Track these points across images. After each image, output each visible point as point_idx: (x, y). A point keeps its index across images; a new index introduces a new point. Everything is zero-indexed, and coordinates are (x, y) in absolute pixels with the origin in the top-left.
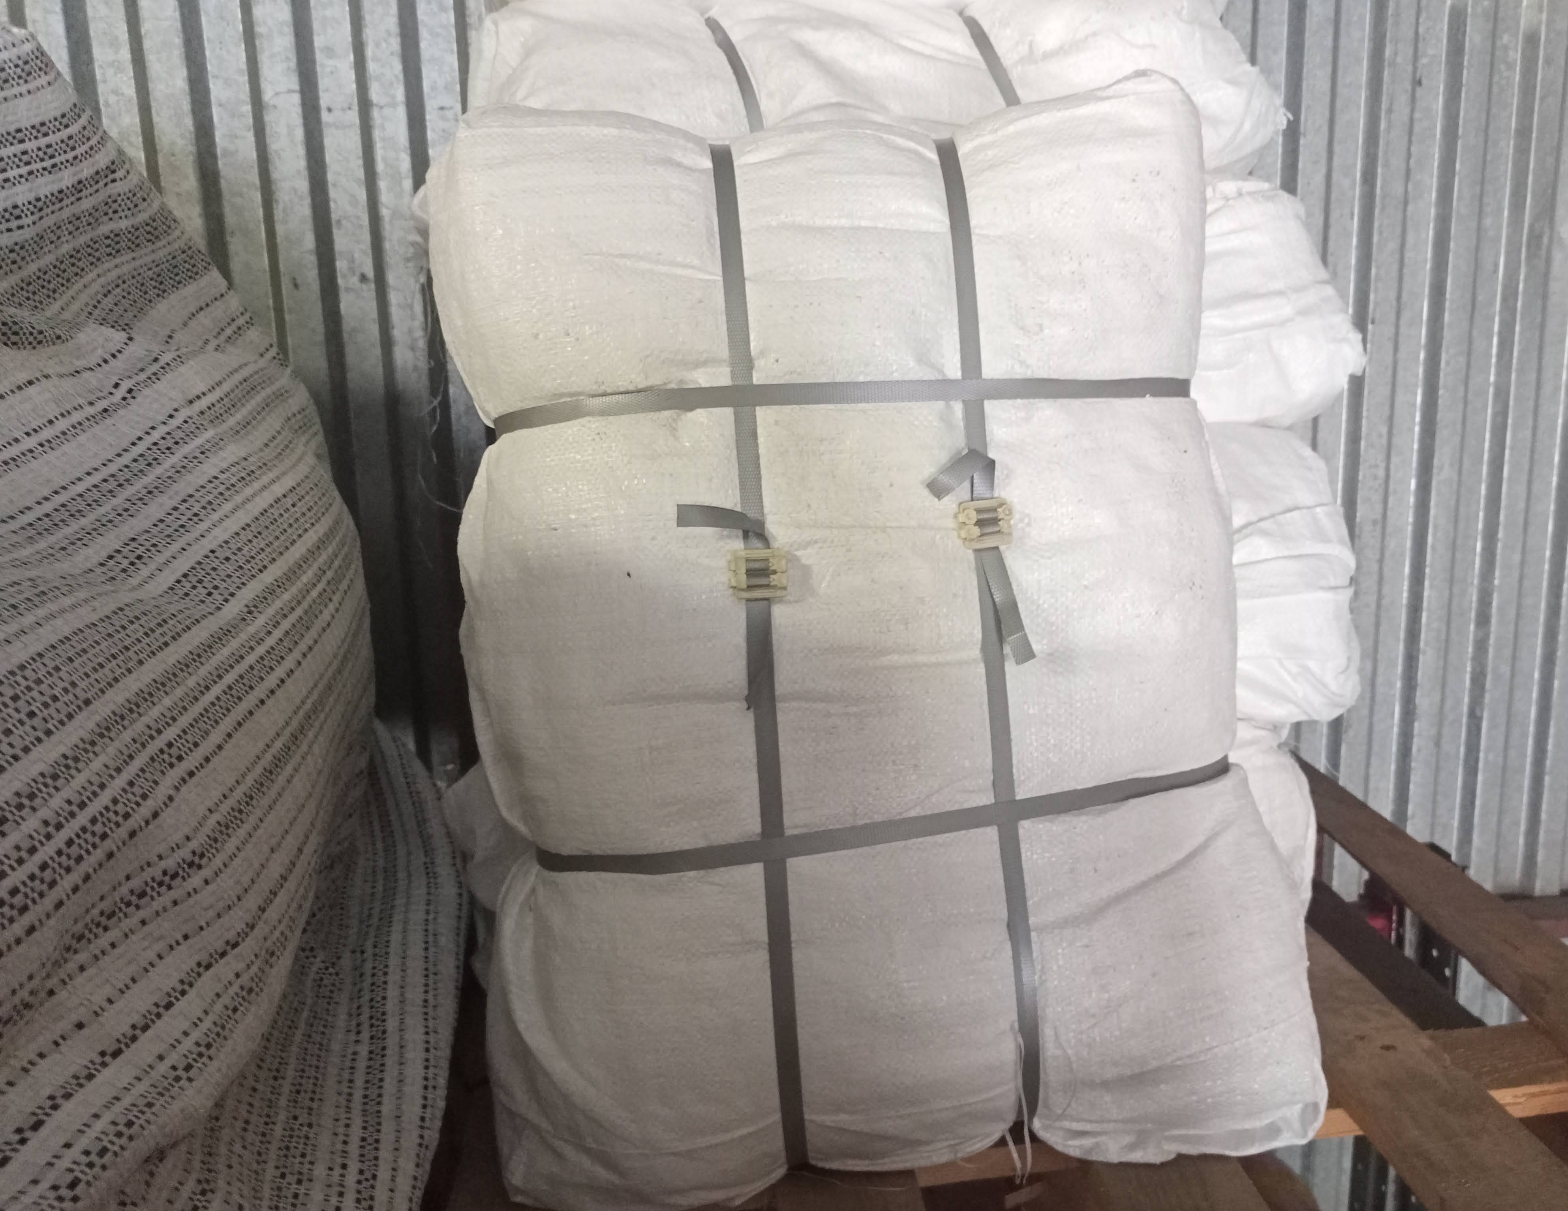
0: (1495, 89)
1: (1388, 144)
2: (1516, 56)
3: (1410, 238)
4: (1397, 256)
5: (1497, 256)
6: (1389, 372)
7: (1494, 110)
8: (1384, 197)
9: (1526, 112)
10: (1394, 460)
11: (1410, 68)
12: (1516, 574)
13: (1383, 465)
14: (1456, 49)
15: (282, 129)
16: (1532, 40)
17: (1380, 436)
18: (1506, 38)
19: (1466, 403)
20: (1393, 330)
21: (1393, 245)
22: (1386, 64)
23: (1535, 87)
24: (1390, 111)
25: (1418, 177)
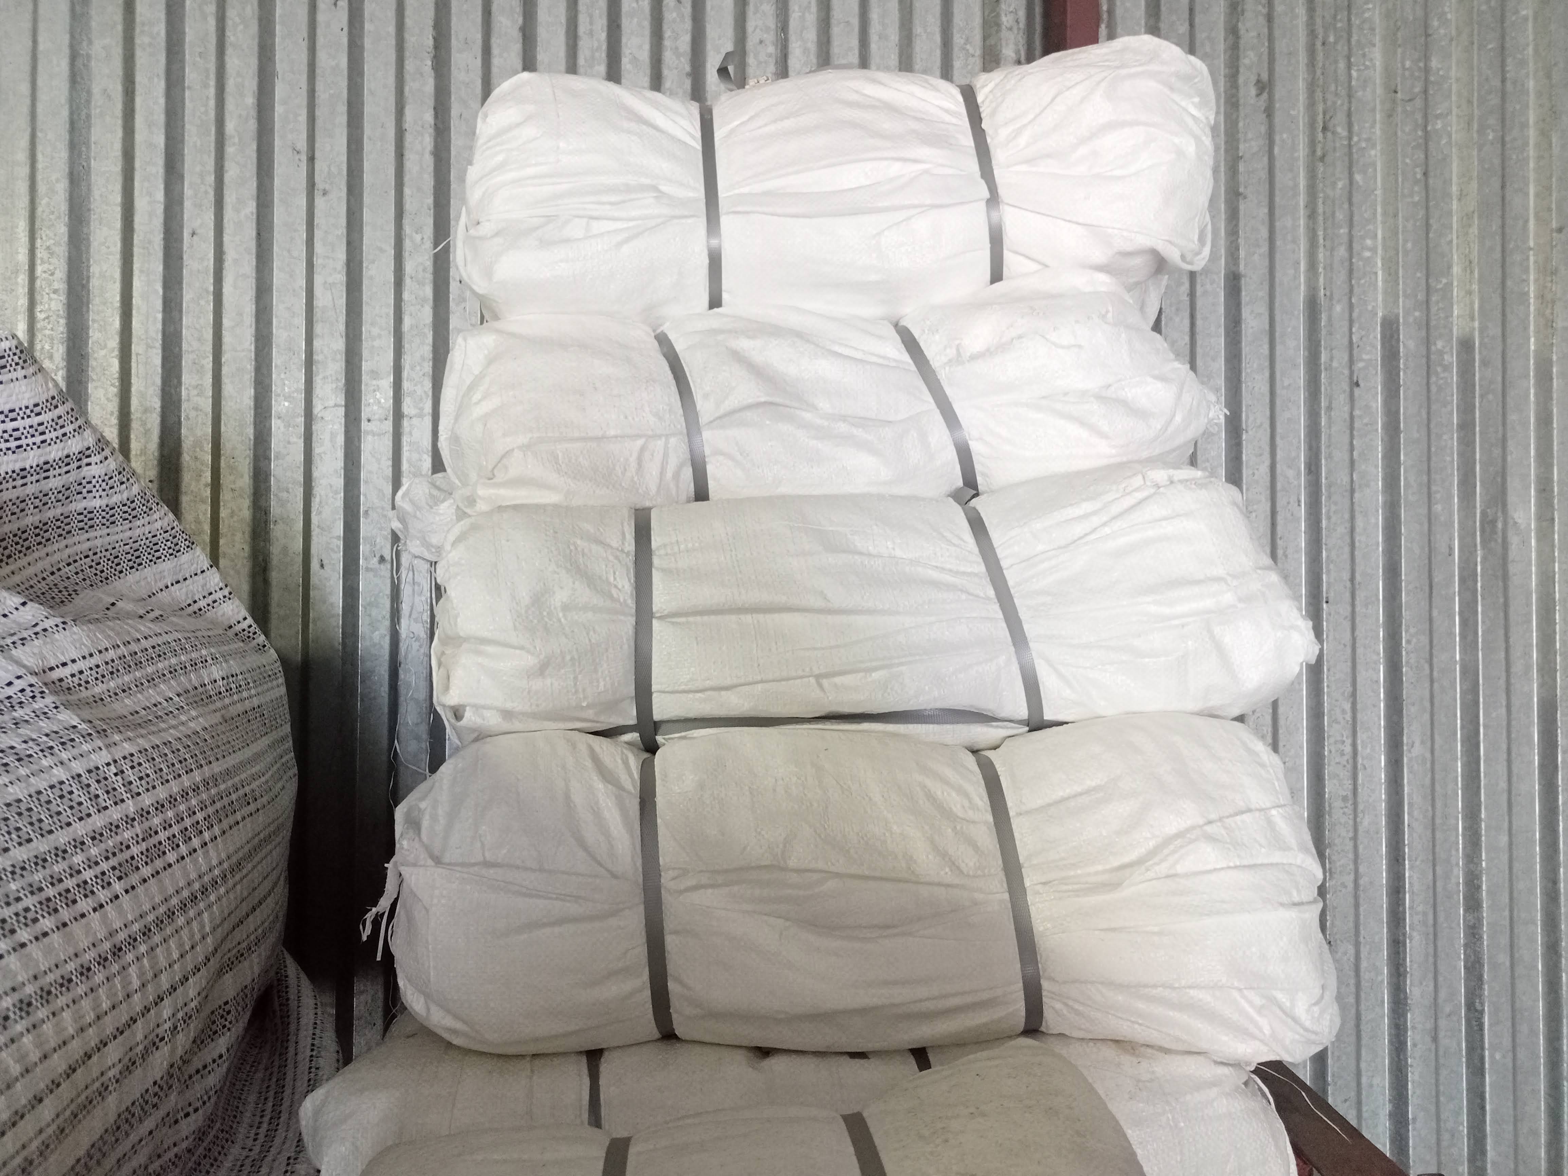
0: (1434, 389)
1: (1330, 437)
2: (1451, 358)
3: (1360, 523)
4: (1348, 539)
5: (1451, 539)
6: (1349, 650)
7: (1434, 407)
8: (1329, 486)
9: (1467, 408)
10: (1361, 736)
11: (1346, 372)
12: (1505, 858)
13: (1349, 741)
14: (1391, 355)
15: (326, 437)
16: (1466, 345)
17: (1344, 712)
18: (1440, 344)
19: (1432, 681)
20: (1349, 609)
21: (1342, 530)
22: (1323, 367)
23: (1474, 386)
24: (1329, 408)
25: (1363, 467)
